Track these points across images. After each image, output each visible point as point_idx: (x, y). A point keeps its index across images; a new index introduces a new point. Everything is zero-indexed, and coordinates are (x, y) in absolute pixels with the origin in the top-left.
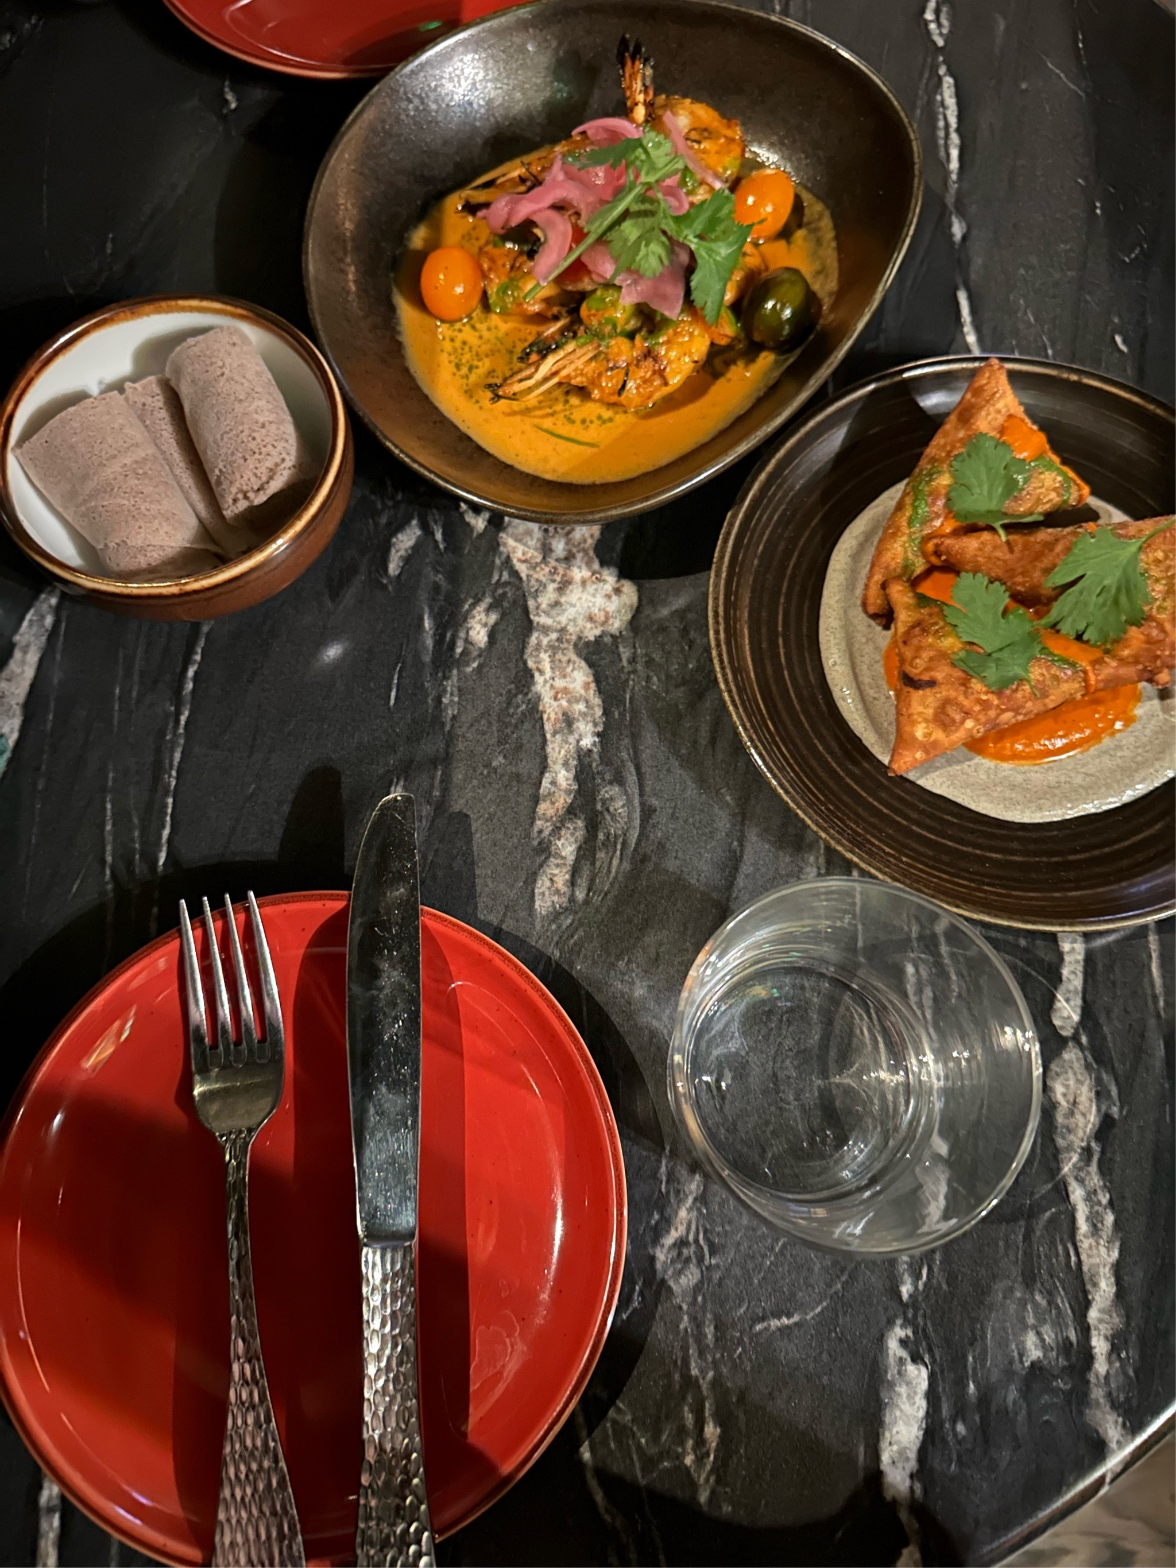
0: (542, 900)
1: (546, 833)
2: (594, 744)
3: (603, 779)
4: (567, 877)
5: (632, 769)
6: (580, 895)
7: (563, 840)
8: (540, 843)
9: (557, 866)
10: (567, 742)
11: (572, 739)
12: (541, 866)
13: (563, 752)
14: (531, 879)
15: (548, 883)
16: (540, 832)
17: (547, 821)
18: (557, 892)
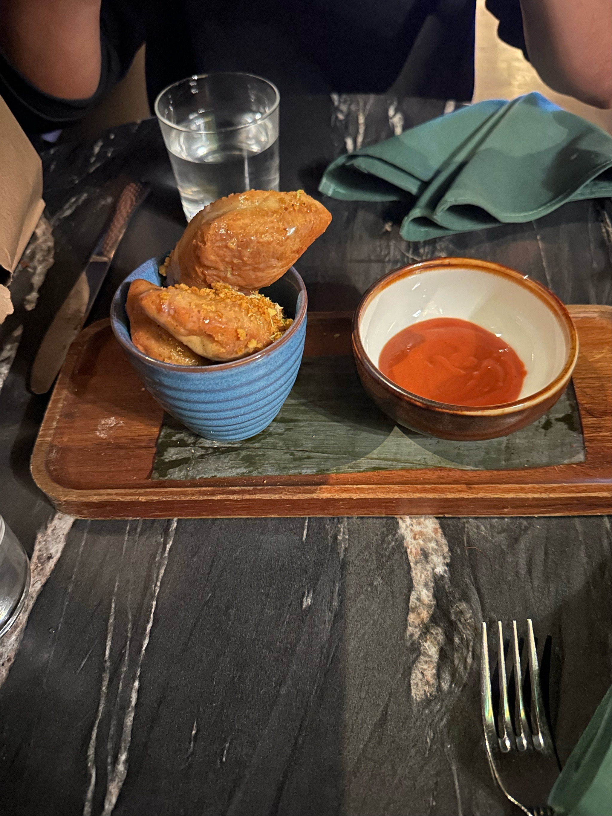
0: (417, 689)
1: (416, 636)
2: (445, 571)
3: (454, 597)
4: (434, 671)
5: (474, 591)
6: (445, 686)
7: (428, 643)
8: (412, 644)
9: (426, 662)
10: (425, 569)
11: (428, 567)
12: (414, 662)
13: (423, 577)
14: (408, 672)
15: (420, 676)
16: (412, 635)
17: (416, 627)
18: (427, 683)
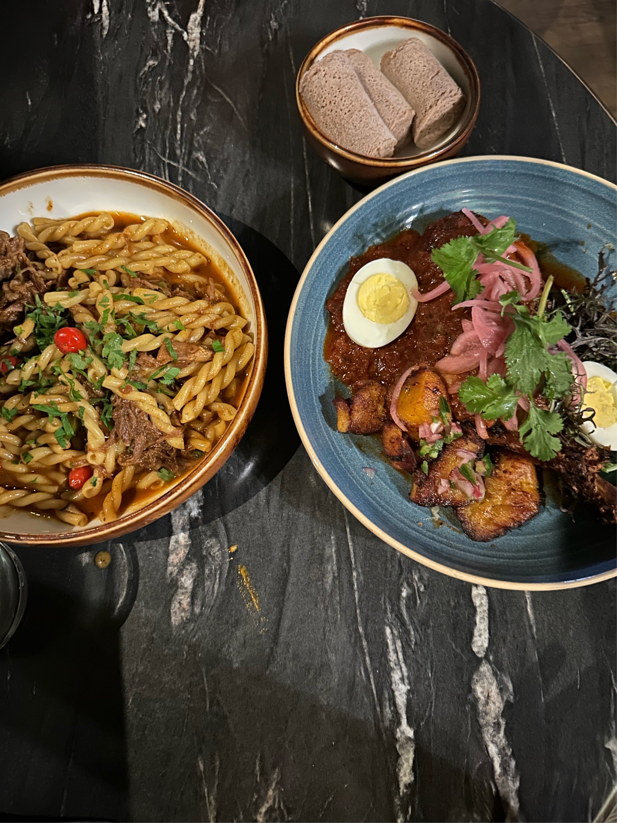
0: (175, 616)
1: (175, 574)
2: (199, 514)
3: (205, 535)
4: (189, 600)
5: (222, 526)
6: (197, 610)
7: (185, 577)
8: (171, 581)
9: (183, 594)
10: (183, 515)
11: (186, 513)
12: (173, 595)
13: (181, 522)
14: (169, 603)
15: (178, 605)
16: (171, 574)
17: (175, 566)
18: (184, 610)
